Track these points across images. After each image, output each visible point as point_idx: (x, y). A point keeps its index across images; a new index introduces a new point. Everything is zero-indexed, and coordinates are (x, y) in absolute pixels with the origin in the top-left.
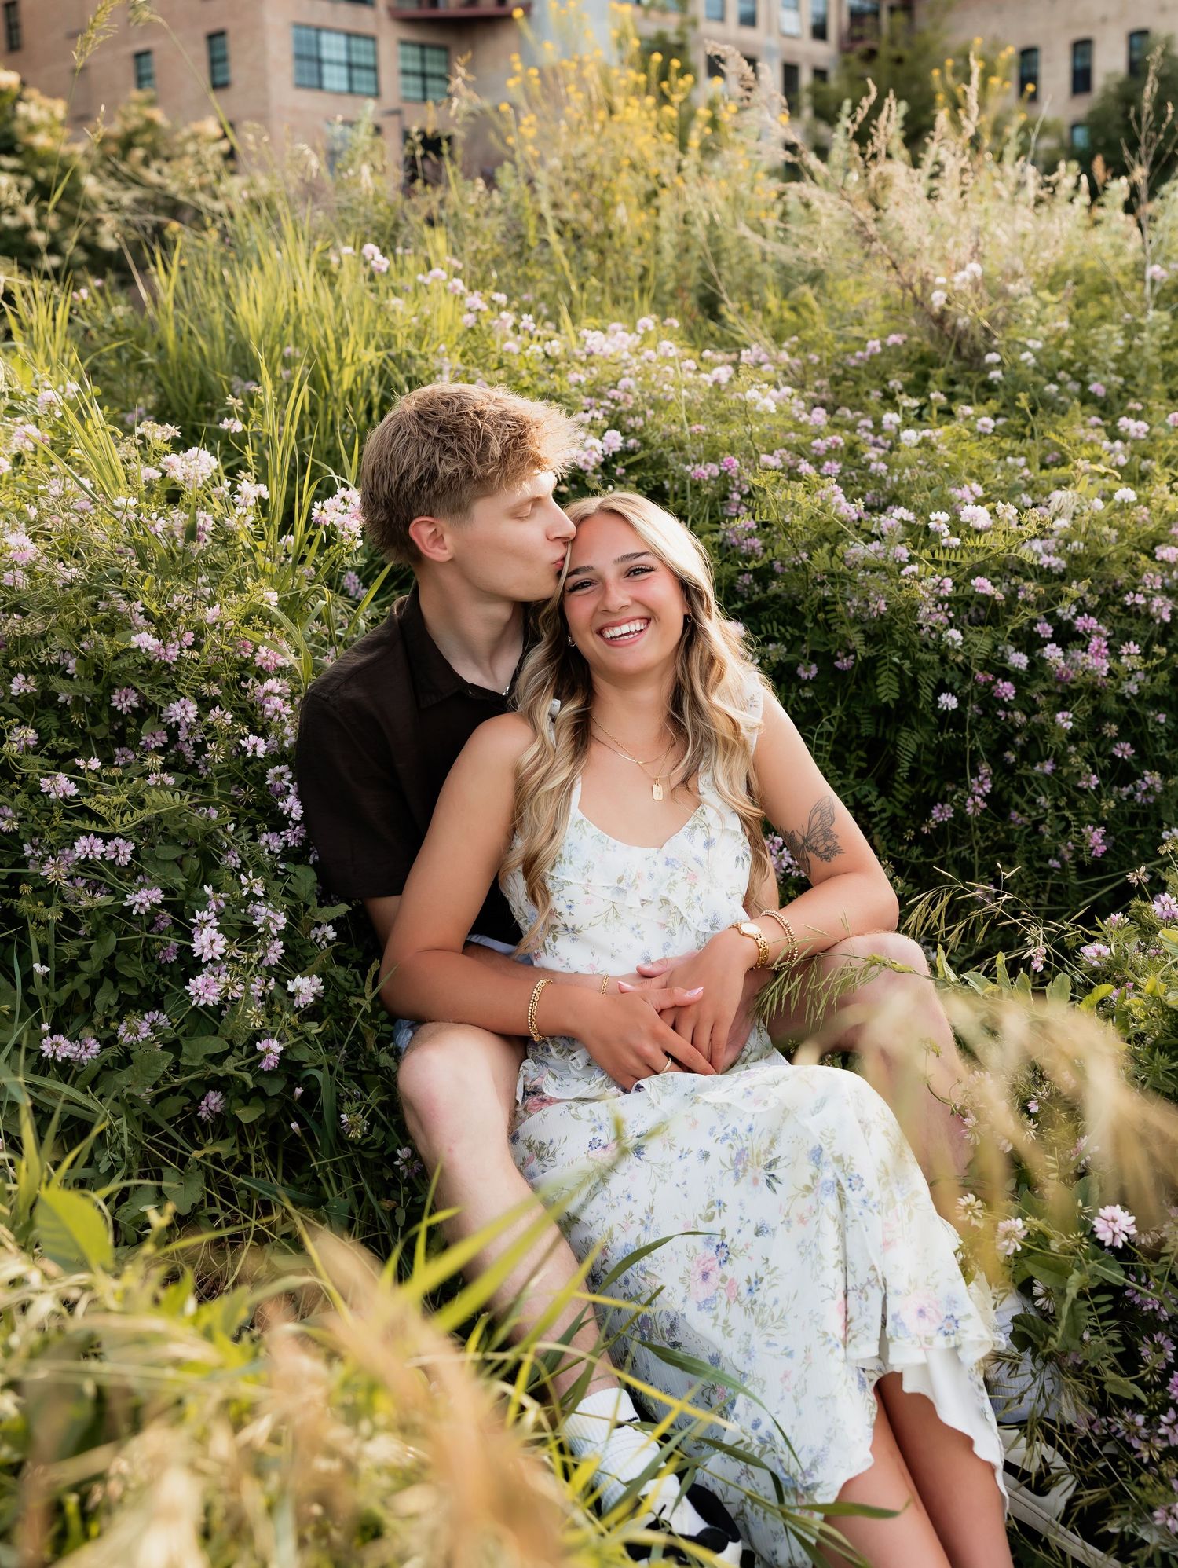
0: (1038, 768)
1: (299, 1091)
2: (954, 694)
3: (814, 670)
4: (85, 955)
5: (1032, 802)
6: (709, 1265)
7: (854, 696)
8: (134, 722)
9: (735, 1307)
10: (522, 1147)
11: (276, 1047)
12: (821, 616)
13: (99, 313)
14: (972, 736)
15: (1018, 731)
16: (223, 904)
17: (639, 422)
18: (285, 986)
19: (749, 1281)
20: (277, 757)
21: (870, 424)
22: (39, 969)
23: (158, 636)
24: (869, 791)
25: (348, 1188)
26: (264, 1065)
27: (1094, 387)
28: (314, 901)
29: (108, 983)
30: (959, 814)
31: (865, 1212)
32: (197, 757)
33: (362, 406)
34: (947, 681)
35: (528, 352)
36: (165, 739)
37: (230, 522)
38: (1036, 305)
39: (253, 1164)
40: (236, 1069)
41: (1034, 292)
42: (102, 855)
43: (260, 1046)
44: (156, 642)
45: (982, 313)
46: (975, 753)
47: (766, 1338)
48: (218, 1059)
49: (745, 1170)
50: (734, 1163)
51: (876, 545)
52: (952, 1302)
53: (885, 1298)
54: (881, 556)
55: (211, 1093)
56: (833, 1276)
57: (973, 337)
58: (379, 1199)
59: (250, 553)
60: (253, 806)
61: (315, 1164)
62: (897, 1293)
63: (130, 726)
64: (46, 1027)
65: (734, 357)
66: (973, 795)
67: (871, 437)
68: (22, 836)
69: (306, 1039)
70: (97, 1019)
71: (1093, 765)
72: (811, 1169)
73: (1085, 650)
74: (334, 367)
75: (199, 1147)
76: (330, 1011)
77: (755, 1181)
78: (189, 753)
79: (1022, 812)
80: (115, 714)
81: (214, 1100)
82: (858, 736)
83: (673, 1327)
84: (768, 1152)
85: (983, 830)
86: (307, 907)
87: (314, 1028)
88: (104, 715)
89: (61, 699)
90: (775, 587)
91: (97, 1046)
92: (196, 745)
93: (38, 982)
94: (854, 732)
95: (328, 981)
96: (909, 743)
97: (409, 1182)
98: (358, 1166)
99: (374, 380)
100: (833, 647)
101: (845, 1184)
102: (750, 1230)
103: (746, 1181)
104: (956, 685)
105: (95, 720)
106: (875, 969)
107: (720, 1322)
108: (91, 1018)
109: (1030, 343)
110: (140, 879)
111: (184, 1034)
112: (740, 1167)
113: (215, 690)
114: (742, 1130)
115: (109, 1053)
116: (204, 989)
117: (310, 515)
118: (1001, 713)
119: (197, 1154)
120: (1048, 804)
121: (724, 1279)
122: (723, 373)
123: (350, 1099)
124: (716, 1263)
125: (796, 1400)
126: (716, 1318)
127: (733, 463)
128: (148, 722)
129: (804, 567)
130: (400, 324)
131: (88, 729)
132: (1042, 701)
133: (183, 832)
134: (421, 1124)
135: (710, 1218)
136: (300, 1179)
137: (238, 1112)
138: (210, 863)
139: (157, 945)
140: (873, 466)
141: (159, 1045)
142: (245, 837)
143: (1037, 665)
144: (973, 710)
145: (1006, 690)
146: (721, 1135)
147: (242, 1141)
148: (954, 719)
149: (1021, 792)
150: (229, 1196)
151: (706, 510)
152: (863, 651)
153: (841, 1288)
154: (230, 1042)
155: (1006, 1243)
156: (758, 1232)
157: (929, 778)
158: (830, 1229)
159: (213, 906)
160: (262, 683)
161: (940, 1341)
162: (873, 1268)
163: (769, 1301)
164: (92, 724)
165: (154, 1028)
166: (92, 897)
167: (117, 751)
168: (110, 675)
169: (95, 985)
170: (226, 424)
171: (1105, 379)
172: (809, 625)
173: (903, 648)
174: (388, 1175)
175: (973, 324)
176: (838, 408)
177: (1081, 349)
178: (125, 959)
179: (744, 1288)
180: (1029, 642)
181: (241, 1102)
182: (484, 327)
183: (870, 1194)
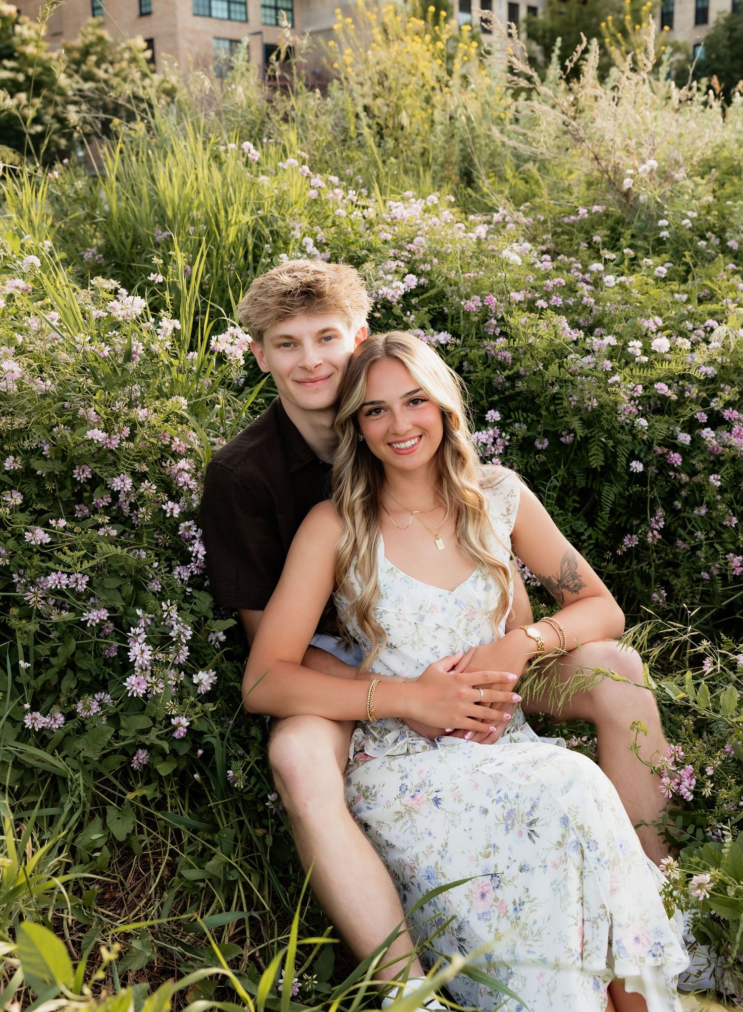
0: (696, 512)
1: (200, 752)
2: (641, 461)
3: (546, 443)
4: (54, 653)
5: (691, 533)
6: (486, 888)
7: (573, 461)
8: (88, 488)
9: (504, 920)
10: (353, 789)
11: (185, 722)
12: (552, 408)
13: (66, 187)
14: (652, 489)
15: (683, 486)
16: (149, 622)
17: (427, 267)
18: (191, 677)
19: (514, 903)
20: (186, 515)
21: (580, 266)
22: (23, 664)
23: (105, 430)
24: (581, 525)
25: (234, 820)
26: (176, 735)
27: (730, 244)
28: (211, 615)
29: (70, 673)
30: (643, 542)
31: (598, 866)
32: (131, 512)
33: (241, 253)
34: (636, 452)
35: (352, 216)
36: (110, 500)
37: (155, 347)
38: (692, 186)
39: (169, 800)
40: (157, 736)
41: (689, 177)
42: (67, 585)
43: (174, 722)
44: (104, 435)
45: (656, 193)
46: (653, 501)
47: (527, 948)
48: (145, 732)
49: (513, 824)
50: (506, 819)
51: (589, 359)
52: (659, 933)
53: (611, 928)
54: (592, 366)
55: (140, 751)
56: (575, 908)
57: (648, 207)
58: (255, 827)
59: (169, 367)
60: (170, 547)
61: (212, 804)
62: (620, 925)
63: (86, 491)
64: (27, 706)
65: (489, 217)
66: (652, 529)
67: (581, 275)
68: (12, 569)
69: (205, 715)
70: (63, 699)
71: (733, 510)
72: (562, 830)
73: (730, 431)
74: (222, 226)
75: (132, 790)
76: (221, 694)
77: (520, 834)
78: (126, 509)
79: (684, 540)
80: (75, 482)
81: (142, 756)
82: (575, 486)
83: (460, 928)
84: (530, 814)
85: (657, 553)
86: (206, 619)
87: (210, 707)
88: (68, 483)
89: (39, 473)
90: (520, 385)
91: (62, 719)
92: (131, 504)
93: (22, 673)
94: (572, 484)
95: (220, 674)
96: (610, 493)
97: (276, 817)
98: (240, 805)
99: (249, 235)
100: (560, 428)
101: (585, 845)
102: (515, 867)
103: (513, 833)
104: (642, 455)
105: (62, 487)
106: (599, 677)
107: (493, 930)
108: (58, 698)
109: (689, 214)
110: (92, 599)
111: (122, 710)
112: (510, 822)
113: (145, 468)
114: (511, 796)
115: (71, 725)
116: (136, 685)
117: (208, 345)
118: (671, 473)
119: (130, 796)
120: (703, 537)
121: (496, 899)
122: (482, 230)
123: (236, 759)
124: (491, 887)
125: (549, 994)
126: (490, 926)
127: (493, 300)
128: (98, 489)
129: (541, 374)
130: (266, 196)
131: (57, 494)
132: (700, 466)
133: (122, 568)
134: (285, 785)
135: (488, 856)
136: (201, 809)
137: (158, 767)
138: (140, 586)
139: (104, 646)
140: (585, 299)
141: (104, 719)
142: (163, 571)
143: (697, 441)
144: (652, 470)
145: (676, 458)
146: (496, 797)
147: (161, 786)
148: (640, 478)
149: (684, 527)
150: (152, 824)
151: (474, 331)
152: (580, 433)
153: (580, 918)
154: (154, 719)
155: (699, 892)
156: (521, 870)
157: (620, 514)
158: (574, 874)
159: (142, 623)
160: (177, 462)
161: (650, 961)
162: (603, 907)
163: (531, 922)
164: (60, 490)
165: (101, 704)
166: (59, 614)
167: (77, 507)
168: (72, 458)
169: (61, 674)
170: (152, 277)
171: (738, 238)
172: (544, 413)
173: (608, 431)
174: (260, 809)
175: (649, 199)
176: (559, 254)
177: (722, 216)
178: (82, 655)
179: (511, 908)
180: (692, 426)
181: (160, 758)
182: (323, 198)
183: (603, 855)
